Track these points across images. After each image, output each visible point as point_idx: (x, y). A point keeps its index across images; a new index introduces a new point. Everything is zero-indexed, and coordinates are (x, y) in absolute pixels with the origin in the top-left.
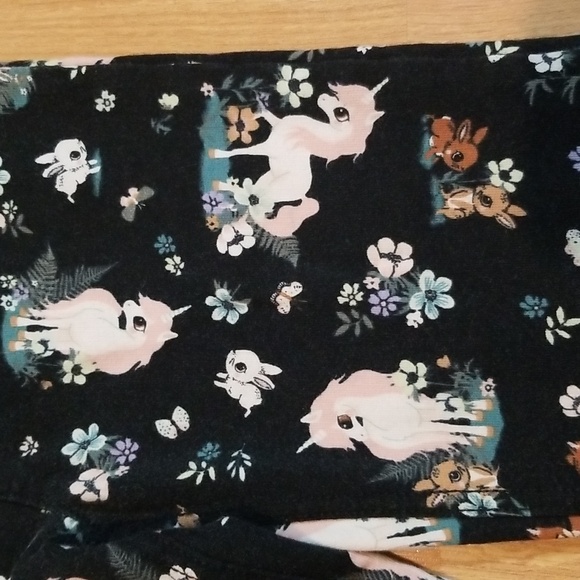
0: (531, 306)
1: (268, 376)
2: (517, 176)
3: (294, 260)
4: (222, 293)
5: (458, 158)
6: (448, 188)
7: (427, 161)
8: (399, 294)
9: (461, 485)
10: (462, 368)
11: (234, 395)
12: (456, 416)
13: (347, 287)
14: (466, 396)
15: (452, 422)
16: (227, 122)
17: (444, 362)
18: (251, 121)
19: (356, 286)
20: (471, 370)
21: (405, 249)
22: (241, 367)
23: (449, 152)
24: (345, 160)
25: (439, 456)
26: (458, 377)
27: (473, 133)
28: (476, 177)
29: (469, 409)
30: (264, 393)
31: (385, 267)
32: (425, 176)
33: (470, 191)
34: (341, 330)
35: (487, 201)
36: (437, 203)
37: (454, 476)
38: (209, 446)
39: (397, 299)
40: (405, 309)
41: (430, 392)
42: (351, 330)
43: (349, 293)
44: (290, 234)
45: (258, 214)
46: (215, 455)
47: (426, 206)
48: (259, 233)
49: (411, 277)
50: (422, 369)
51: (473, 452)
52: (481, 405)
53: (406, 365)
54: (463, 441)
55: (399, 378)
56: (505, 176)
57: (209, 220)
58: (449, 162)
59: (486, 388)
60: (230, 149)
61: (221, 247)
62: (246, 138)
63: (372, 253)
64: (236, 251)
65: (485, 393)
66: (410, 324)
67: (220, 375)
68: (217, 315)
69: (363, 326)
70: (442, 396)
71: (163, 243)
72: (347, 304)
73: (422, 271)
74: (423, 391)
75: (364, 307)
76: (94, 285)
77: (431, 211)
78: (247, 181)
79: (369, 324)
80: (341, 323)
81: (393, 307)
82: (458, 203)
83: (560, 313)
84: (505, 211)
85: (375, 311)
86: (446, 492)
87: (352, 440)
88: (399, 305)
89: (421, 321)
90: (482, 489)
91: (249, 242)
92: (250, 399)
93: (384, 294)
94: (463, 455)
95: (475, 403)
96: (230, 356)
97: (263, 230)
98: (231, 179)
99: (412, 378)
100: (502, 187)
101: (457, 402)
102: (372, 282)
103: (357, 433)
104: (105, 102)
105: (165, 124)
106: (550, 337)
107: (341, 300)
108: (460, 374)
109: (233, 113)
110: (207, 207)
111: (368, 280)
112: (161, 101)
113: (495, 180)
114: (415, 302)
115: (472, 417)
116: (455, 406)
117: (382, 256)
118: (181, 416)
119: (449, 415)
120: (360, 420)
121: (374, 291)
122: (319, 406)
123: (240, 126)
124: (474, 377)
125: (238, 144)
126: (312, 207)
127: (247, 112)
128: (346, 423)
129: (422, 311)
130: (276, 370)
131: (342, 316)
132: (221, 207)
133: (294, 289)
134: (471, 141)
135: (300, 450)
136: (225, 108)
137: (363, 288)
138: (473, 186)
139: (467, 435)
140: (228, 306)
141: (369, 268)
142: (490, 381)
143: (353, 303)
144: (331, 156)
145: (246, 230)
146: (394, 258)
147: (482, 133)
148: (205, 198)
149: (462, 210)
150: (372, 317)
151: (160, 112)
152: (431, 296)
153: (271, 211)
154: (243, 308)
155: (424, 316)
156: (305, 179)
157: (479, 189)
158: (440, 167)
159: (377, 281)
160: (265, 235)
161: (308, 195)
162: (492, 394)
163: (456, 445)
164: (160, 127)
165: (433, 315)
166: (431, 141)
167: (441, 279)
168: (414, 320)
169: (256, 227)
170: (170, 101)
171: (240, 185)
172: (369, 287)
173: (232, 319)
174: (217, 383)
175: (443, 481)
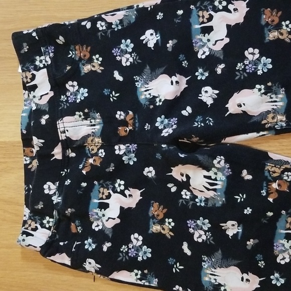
1: (215, 94)
3: (222, 57)
4: (200, 70)
5: (273, 21)
6: (270, 31)
7: (263, 23)
8: (256, 65)
9: (275, 120)
10: (275, 85)
11: (205, 101)
12: (273, 100)
13: (239, 64)
14: (276, 94)
15: (272, 102)
16: (199, 16)
17: (269, 84)
18: (206, 15)
19: (242, 64)
20: (278, 86)
21: (257, 51)
22: (206, 92)
23: (270, 19)
24: (237, 24)
25: (268, 112)
26: (274, 88)
27: (277, 13)
28: (278, 27)
29: (277, 98)
30: (214, 99)
31: (250, 57)
32: (262, 27)
33: (277, 31)
34: (237, 78)
35: (282, 34)
36: (267, 35)
37: (273, 118)
38: (199, 117)
39: (254, 67)
40: (257, 70)
41: (265, 94)
42: (240, 77)
43: (240, 66)
44: (220, 49)
45: (210, 45)
46: (201, 119)
47: (263, 36)
48: (210, 50)
49: (259, 60)
50: (263, 87)
51: (278, 110)
52: (280, 96)
53: (258, 86)
54: (275, 107)
55: (256, 90)
56: (287, 26)
57: (195, 48)
58: (270, 23)
59: (282, 91)
60: (200, 25)
61: (199, 56)
62: (205, 20)
63: (246, 53)
64: (203, 57)
65: (282, 92)
66: (258, 74)
67: (200, 95)
68: (199, 78)
69: (244, 76)
70: (269, 94)
71: (181, 57)
72: (239, 69)
73: (262, 57)
74: (263, 93)
75: (244, 70)
76: (162, 74)
77: (265, 38)
78: (207, 35)
79: (246, 75)
80: (237, 75)
81: (253, 69)
82: (273, 35)
84: (287, 37)
85: (248, 71)
86: (271, 123)
87: (242, 111)
88: (255, 69)
89: (262, 73)
90: (281, 121)
91: (207, 53)
92: (210, 102)
93: (250, 66)
94: (275, 111)
95: (279, 96)
96: (203, 89)
99: (260, 90)
100: (286, 30)
101: (273, 96)
102: (246, 62)
103: (243, 108)
104: (160, 16)
105: (179, 20)
107: (237, 68)
108: (274, 87)
109: (201, 13)
110: (194, 44)
111: (245, 62)
112: (177, 13)
113: (284, 27)
114: (260, 67)
115: (278, 100)
117: (249, 54)
118: (189, 109)
119: (271, 100)
120: (244, 104)
121: (247, 65)
122: (231, 101)
123: (203, 17)
124: (279, 88)
125: (203, 23)
126: (227, 40)
127: (205, 12)
128: (240, 106)
130: (217, 92)
131: (237, 73)
132: (199, 44)
133: (222, 66)
134: (277, 16)
135: (226, 115)
136: (198, 12)
137: (244, 64)
138: (278, 30)
139: (276, 105)
140: (202, 74)
141: (245, 58)
142: (283, 89)
143: (241, 69)
144: (233, 24)
145: (206, 49)
146: (253, 54)
147: (280, 13)
148: (193, 41)
149: (274, 37)
150: (247, 73)
151: (177, 16)
152: (265, 65)
153: (214, 43)
154: (207, 74)
155: (263, 71)
156: (225, 32)
157: (279, 30)
158: (267, 24)
159: (248, 62)
161: (226, 37)
162: (284, 92)
163: (273, 109)
164: (177, 21)
165: (265, 71)
166: (264, 17)
167: (268, 59)
168: (260, 73)
169: (210, 48)
170: (180, 12)
171: (204, 36)
172: (246, 64)
173: (204, 78)
174: (199, 98)
175: (270, 120)
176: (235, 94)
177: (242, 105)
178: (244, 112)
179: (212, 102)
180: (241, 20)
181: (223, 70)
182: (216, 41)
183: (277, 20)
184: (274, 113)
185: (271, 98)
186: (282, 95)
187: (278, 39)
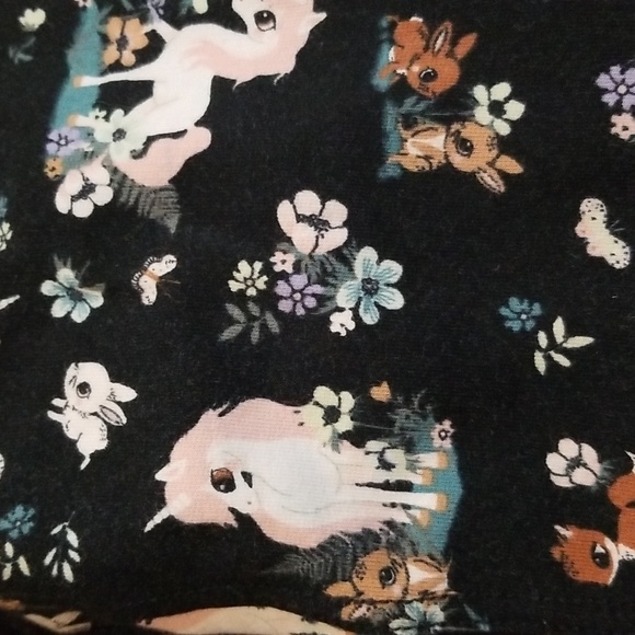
0: (517, 312)
1: (119, 403)
2: (516, 110)
3: (172, 224)
4: (66, 274)
5: (430, 77)
6: (409, 122)
7: (382, 81)
8: (324, 283)
9: (396, 591)
10: (408, 403)
11: (71, 434)
12: (393, 476)
13: (243, 266)
14: (410, 447)
15: (386, 486)
16: (105, 39)
17: (381, 393)
18: (137, 35)
19: (258, 266)
20: (422, 406)
21: (337, 212)
22: (84, 388)
23: (416, 68)
24: (261, 83)
25: (366, 540)
26: (400, 417)
27: (454, 42)
28: (452, 108)
29: (412, 467)
30: (113, 432)
31: (302, 237)
32: (378, 99)
33: (442, 128)
34: (229, 334)
35: (465, 146)
36: (391, 144)
37: (387, 576)
38: (19, 511)
39: (318, 289)
40: (330, 306)
41: (357, 438)
42: (245, 334)
43: (246, 275)
44: (164, 182)
45: (120, 155)
46: (26, 529)
47: (373, 145)
48: (119, 180)
49: (342, 256)
50: (348, 401)
51: (414, 534)
52: (430, 460)
53: (324, 394)
54: (400, 517)
55: (311, 414)
56: (497, 108)
57: (50, 163)
58: (414, 83)
59: (441, 435)
61: (62, 203)
62: (128, 58)
63: (284, 212)
64: (83, 210)
65: (437, 442)
66: (334, 329)
67: (57, 402)
68: (58, 310)
69: (264, 327)
70: (374, 445)
72: (242, 293)
73: (359, 247)
74: (346, 436)
75: (268, 299)
77: (379, 156)
78: (118, 113)
79: (274, 326)
80: (231, 321)
81: (311, 302)
82: (422, 147)
83: (559, 327)
84: (491, 164)
85: (285, 306)
86: (372, 602)
87: (233, 510)
88: (321, 299)
89: (351, 326)
90: (426, 596)
91: (103, 196)
93: (299, 281)
94: (394, 539)
95: (422, 456)
96: (71, 371)
97: (125, 176)
98: (97, 112)
99: (332, 415)
100: (491, 126)
101: (396, 456)
102: (282, 261)
103: (241, 498)
105: (26, 52)
106: (540, 363)
107: (234, 286)
108: (404, 412)
109: (114, 28)
110: (51, 148)
111: (277, 257)
112: (22, 20)
113: (482, 114)
114: (345, 296)
115: (416, 479)
116: (392, 462)
117: (300, 218)
119: (382, 476)
120: (247, 477)
121: (284, 276)
122: (183, 450)
123: (122, 43)
124: (424, 417)
125: (117, 66)
126: (201, 140)
127: (133, 23)
128: (224, 482)
129: (355, 310)
131: (234, 311)
132: (72, 147)
133: (165, 265)
134: (450, 54)
135: (150, 526)
136: (104, 21)
137: (268, 269)
138: (447, 122)
139: (406, 507)
140: (76, 297)
141: (277, 238)
142: (447, 424)
143: (251, 292)
144: (242, 75)
145: (98, 174)
146: (318, 223)
147: (467, 43)
148: (53, 136)
149: (427, 158)
150: (279, 315)
151: (19, 34)
152: (370, 287)
153: (140, 147)
154: (96, 299)
155: (356, 318)
156: (201, 102)
157: (455, 127)
158: (401, 89)
159: (291, 258)
160: (128, 183)
161: (198, 124)
162: (448, 444)
163: (390, 524)
165: (370, 318)
166: (392, 54)
167: (387, 263)
168: (341, 323)
169: (115, 171)
170: (33, 18)
171: (107, 118)
172: (278, 268)
173: (80, 315)
174: (52, 415)
175: (370, 586)
176: (209, 418)
177: (239, 480)
178: (245, 521)
179: (103, 445)
180: (284, 65)
181: (163, 283)
182: (150, 140)
183: (449, 74)
184: (393, 547)
185: (386, 466)
186: (437, 456)
187: (447, 168)
